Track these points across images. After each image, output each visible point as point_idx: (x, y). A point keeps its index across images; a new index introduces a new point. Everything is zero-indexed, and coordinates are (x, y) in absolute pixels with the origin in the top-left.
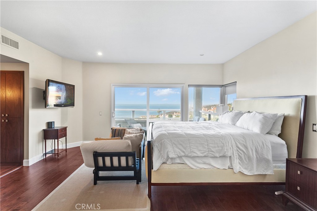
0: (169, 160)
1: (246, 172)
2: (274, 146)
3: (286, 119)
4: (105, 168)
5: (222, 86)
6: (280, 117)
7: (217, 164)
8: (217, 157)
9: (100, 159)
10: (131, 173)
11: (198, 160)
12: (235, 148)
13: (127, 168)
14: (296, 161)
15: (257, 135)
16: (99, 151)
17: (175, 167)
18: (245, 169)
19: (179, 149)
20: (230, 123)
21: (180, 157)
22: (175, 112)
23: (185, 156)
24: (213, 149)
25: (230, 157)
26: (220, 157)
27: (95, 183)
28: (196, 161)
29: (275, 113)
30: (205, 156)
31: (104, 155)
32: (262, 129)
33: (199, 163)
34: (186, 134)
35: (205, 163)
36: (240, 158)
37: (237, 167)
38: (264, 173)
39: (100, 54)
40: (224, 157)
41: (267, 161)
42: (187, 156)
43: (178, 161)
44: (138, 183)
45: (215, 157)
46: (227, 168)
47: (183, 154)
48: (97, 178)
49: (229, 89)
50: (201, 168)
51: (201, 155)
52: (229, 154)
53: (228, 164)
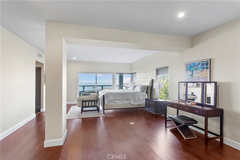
0: (110, 101)
1: (135, 104)
2: (143, 95)
3: (148, 87)
4: (86, 107)
5: (131, 74)
6: (146, 86)
7: (126, 102)
8: (126, 100)
9: (84, 103)
10: (96, 108)
11: (120, 101)
12: (131, 96)
13: (94, 106)
14: (150, 99)
15: (139, 92)
16: (84, 100)
17: (112, 104)
18: (135, 103)
19: (114, 97)
20: (133, 90)
21: (114, 100)
22: (105, 88)
23: (115, 100)
24: (124, 97)
25: (130, 99)
26: (127, 99)
27: (82, 113)
28: (119, 101)
29: (145, 85)
30: (122, 100)
31: (86, 101)
32: (141, 90)
33: (120, 102)
34: (116, 93)
35: (122, 102)
36: (133, 99)
37: (132, 103)
38: (140, 104)
39: (74, 58)
40: (128, 99)
41: (141, 100)
42: (116, 100)
43: (113, 101)
44: (98, 112)
45: (125, 100)
46: (129, 103)
47: (115, 99)
48: (82, 111)
49: (134, 75)
50: (121, 104)
51: (121, 99)
52: (130, 98)
53: (129, 101)
